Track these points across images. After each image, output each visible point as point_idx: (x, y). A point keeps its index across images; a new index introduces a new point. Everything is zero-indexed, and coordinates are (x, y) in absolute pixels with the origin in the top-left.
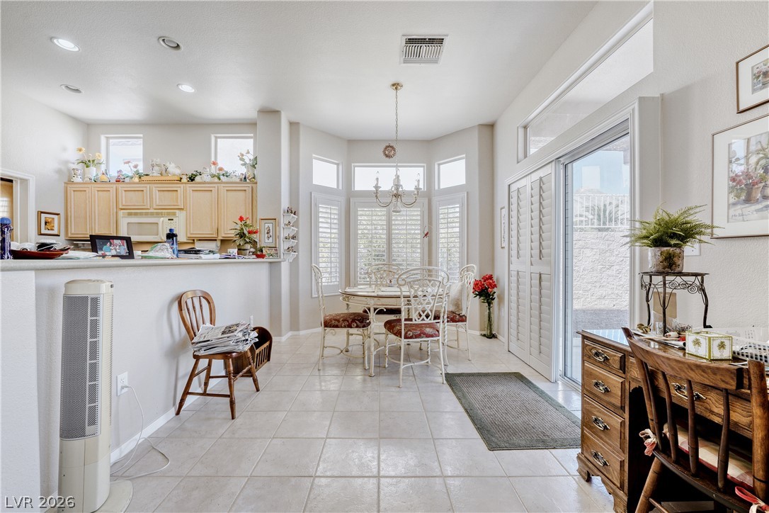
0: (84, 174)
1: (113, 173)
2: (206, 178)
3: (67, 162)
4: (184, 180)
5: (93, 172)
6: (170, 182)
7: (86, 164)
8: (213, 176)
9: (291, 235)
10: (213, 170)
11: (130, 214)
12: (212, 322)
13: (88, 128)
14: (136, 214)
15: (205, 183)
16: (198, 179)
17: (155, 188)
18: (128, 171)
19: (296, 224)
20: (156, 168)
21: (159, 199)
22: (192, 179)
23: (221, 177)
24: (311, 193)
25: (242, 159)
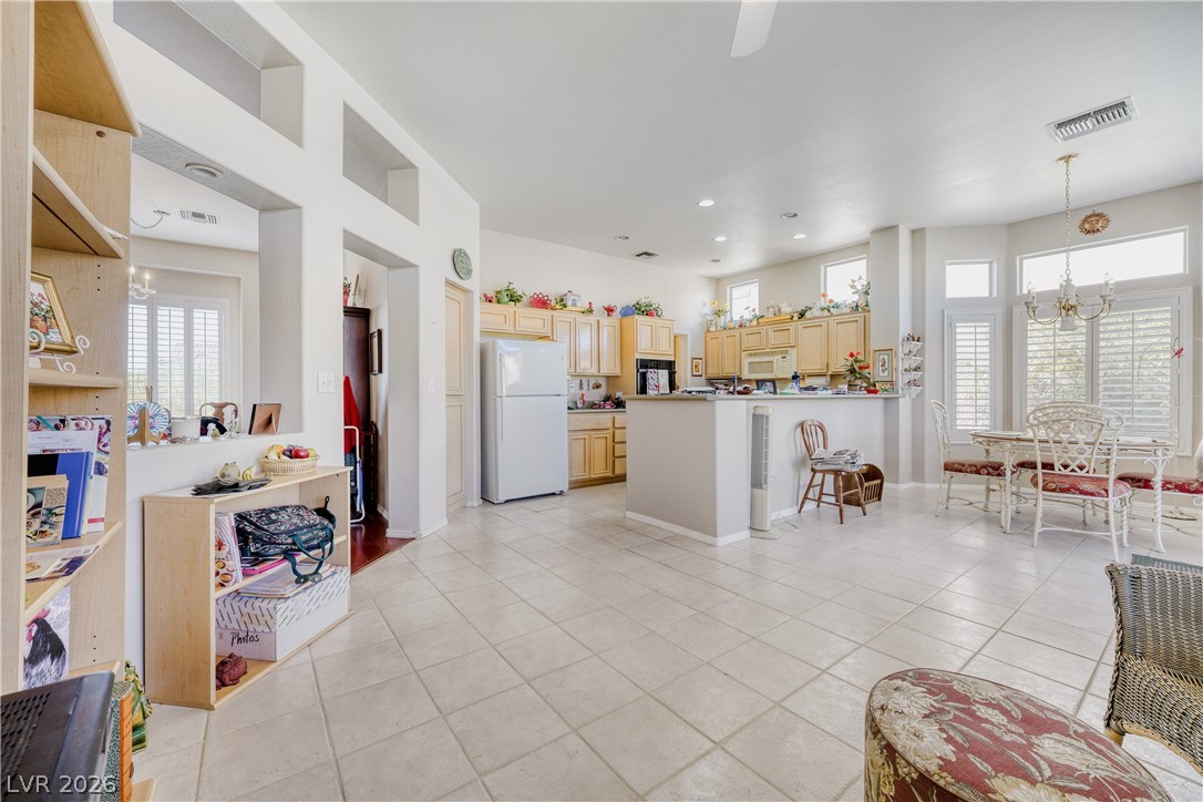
0: (716, 324)
1: (736, 318)
2: (816, 312)
3: (706, 315)
4: (796, 318)
5: (722, 321)
6: (782, 322)
7: (718, 313)
8: (823, 309)
9: (913, 366)
10: (823, 303)
11: (751, 355)
12: (825, 447)
13: (718, 282)
14: (755, 354)
15: (815, 318)
16: (808, 315)
17: (770, 329)
18: (748, 316)
19: (920, 352)
20: (771, 310)
21: (775, 339)
22: (802, 315)
23: (832, 310)
24: (943, 312)
25: (853, 287)
